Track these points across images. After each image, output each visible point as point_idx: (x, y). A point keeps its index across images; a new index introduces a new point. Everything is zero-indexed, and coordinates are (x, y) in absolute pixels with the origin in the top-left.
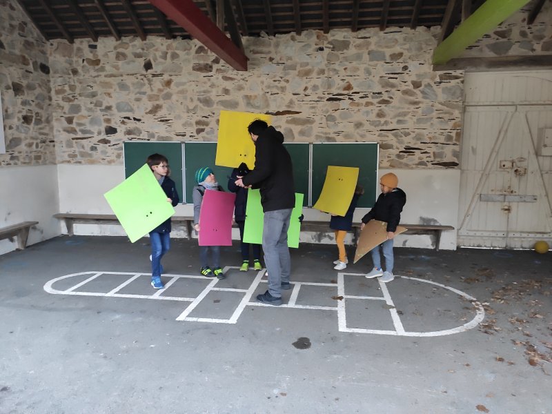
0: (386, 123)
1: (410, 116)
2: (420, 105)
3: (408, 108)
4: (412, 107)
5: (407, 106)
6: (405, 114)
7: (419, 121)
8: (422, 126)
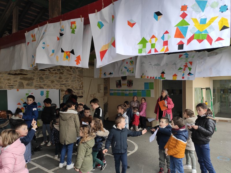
0: (62, 81)
1: (69, 79)
2: (72, 75)
3: (69, 76)
4: (70, 76)
5: (68, 75)
6: (68, 78)
7: (72, 81)
8: (73, 83)
